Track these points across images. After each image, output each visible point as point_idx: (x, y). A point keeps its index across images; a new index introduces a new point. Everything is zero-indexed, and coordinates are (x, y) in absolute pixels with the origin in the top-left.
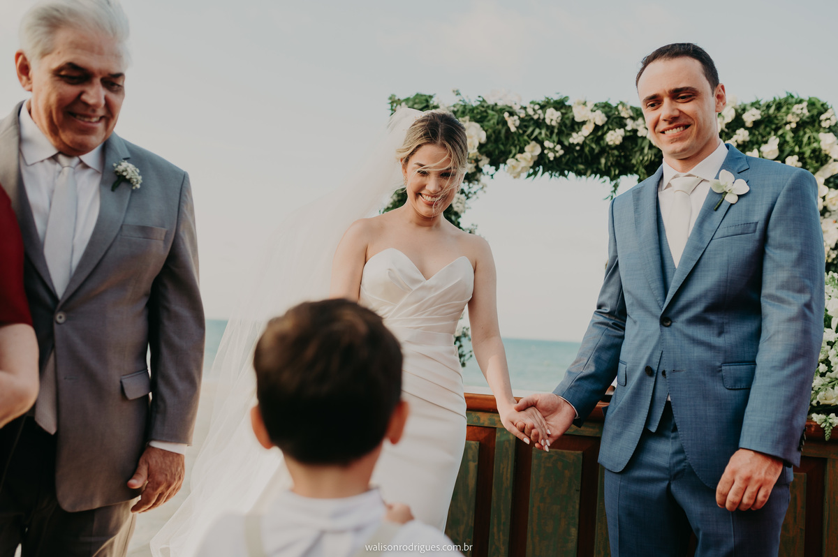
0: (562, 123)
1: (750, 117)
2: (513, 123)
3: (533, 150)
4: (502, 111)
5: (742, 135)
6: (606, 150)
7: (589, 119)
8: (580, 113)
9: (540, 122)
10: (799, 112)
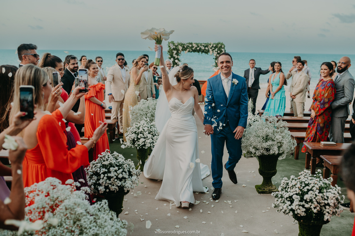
0: (192, 47)
1: (214, 46)
2: (185, 46)
3: (188, 50)
4: (183, 45)
5: (213, 48)
6: (197, 50)
7: (195, 46)
8: (194, 45)
9: (189, 46)
10: (220, 45)
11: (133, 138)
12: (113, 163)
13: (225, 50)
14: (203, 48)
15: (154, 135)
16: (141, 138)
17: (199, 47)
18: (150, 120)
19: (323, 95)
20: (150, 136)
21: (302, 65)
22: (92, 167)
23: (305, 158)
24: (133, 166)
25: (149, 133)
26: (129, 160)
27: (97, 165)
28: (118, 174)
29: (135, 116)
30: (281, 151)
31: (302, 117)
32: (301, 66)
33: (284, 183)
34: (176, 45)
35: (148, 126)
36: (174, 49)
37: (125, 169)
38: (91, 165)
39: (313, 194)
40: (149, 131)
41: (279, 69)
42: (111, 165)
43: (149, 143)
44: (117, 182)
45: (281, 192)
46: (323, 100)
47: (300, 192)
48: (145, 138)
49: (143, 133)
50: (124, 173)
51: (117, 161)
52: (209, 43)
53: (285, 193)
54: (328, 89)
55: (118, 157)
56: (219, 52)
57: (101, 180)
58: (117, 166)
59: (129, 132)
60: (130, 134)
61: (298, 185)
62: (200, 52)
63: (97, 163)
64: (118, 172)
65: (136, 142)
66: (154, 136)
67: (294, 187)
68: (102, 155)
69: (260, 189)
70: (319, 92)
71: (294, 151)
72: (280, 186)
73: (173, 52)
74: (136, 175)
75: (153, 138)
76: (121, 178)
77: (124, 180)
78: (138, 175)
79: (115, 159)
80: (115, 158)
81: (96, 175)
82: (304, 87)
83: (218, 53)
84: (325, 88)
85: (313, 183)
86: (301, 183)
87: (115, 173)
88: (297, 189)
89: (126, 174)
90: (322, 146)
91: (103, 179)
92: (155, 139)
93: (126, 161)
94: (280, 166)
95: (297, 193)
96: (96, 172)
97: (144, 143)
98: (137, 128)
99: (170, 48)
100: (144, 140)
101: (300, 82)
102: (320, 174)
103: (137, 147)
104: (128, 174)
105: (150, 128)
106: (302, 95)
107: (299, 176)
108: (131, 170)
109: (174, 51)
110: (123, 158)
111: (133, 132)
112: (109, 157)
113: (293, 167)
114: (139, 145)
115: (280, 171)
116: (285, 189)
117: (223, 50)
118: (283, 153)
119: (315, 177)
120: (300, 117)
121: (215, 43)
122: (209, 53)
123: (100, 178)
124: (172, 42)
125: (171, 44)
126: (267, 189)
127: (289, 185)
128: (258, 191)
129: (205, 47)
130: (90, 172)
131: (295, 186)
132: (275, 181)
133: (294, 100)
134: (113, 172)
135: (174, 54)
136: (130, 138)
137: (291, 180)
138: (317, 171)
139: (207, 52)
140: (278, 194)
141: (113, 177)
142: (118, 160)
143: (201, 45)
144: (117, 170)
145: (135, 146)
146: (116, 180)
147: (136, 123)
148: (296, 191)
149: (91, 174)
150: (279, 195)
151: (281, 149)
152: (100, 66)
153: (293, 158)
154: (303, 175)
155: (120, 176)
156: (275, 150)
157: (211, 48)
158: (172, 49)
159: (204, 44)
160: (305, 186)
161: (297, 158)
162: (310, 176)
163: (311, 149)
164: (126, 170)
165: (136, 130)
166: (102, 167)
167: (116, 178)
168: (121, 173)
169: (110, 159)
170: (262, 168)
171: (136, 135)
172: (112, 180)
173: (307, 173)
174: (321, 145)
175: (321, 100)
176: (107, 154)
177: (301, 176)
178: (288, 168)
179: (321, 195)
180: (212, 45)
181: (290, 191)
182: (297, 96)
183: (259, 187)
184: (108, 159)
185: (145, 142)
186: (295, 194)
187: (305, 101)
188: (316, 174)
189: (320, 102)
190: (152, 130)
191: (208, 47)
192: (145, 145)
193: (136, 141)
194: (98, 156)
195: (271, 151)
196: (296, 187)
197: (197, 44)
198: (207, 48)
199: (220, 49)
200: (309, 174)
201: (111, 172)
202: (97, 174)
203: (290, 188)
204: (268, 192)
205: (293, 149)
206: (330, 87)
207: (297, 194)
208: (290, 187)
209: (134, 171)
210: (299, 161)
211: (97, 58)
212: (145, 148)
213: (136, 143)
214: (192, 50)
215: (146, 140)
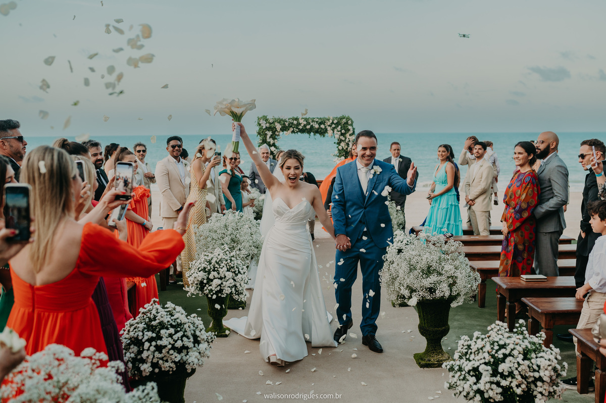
0: (297, 124)
1: (335, 121)
2: (287, 124)
3: (291, 129)
4: (284, 121)
5: (333, 126)
6: (307, 129)
7: (303, 122)
8: (301, 121)
9: (292, 123)
10: (344, 121)
11: (200, 280)
12: (165, 321)
13: (354, 129)
14: (317, 126)
15: (237, 272)
16: (214, 279)
17: (309, 124)
18: (230, 248)
19: (519, 197)
20: (229, 275)
21: (483, 149)
22: (129, 331)
23: (496, 305)
24: (202, 326)
25: (228, 270)
26: (193, 315)
27: (138, 326)
28: (176, 341)
29: (203, 242)
30: (454, 292)
31: (487, 236)
32: (480, 151)
33: (463, 345)
34: (271, 121)
35: (226, 258)
36: (268, 129)
37: (186, 331)
38: (127, 327)
39: (514, 361)
40: (228, 267)
41: (444, 157)
42: (162, 325)
43: (229, 287)
44: (172, 354)
45: (458, 361)
46: (518, 206)
47: (492, 360)
48: (221, 278)
49: (217, 270)
50: (185, 339)
51: (172, 318)
52: (327, 117)
53: (466, 363)
54: (526, 187)
55: (174, 311)
56: (343, 131)
57: (145, 352)
58: (172, 326)
59: (193, 269)
60: (196, 272)
61: (488, 348)
62: (312, 134)
63: (137, 323)
64: (174, 337)
65: (205, 286)
66: (237, 275)
67: (480, 351)
68: (145, 308)
69: (422, 359)
70: (513, 191)
71: (477, 291)
72: (456, 351)
73: (266, 134)
74: (206, 342)
75: (235, 278)
76: (181, 347)
77: (185, 351)
78: (210, 341)
79: (170, 314)
80: (168, 313)
81: (135, 345)
82: (488, 185)
83: (342, 134)
84: (521, 185)
85: (513, 342)
86: (492, 344)
87: (170, 338)
88: (486, 355)
89: (189, 340)
90: (524, 283)
91: (148, 350)
92: (238, 280)
93: (189, 317)
94: (455, 320)
95: (487, 361)
96: (137, 338)
97: (219, 287)
98: (207, 262)
99: (260, 127)
100: (219, 282)
101: (481, 177)
102: (523, 326)
103: (207, 295)
104: (192, 340)
105: (229, 261)
106: (485, 198)
107: (488, 332)
108: (198, 333)
109: (267, 132)
110: (184, 312)
111: (200, 270)
112: (159, 311)
113: (476, 321)
114: (211, 291)
115: (455, 328)
116: (466, 356)
117: (350, 127)
118: (458, 295)
119: (516, 332)
120: (484, 236)
121: (337, 118)
122: (326, 134)
123: (144, 350)
124: (264, 116)
125: (262, 120)
126: (434, 359)
127: (471, 349)
128: (419, 364)
129: (320, 124)
130: (126, 338)
131: (482, 350)
132: (447, 345)
133: (473, 207)
134: (165, 338)
135: (268, 137)
136: (196, 280)
137: (474, 339)
138: (519, 323)
139: (322, 132)
140: (453, 366)
141: (166, 346)
142: (173, 316)
143: (313, 121)
144: (174, 333)
145: (204, 294)
146: (171, 352)
147: (205, 253)
148: (484, 358)
149: (127, 342)
150: (455, 366)
151: (454, 288)
152: (142, 159)
153: (476, 306)
154: (495, 330)
155: (179, 344)
156: (443, 291)
157: (329, 126)
158: (264, 129)
159: (317, 120)
160: (500, 349)
161: (482, 305)
162: (507, 332)
163: (506, 289)
164: (189, 334)
165: (206, 266)
166: (146, 330)
167: (172, 348)
168: (180, 338)
169: (159, 314)
170: (425, 324)
171: (205, 274)
172: (164, 351)
173: (502, 326)
174: (522, 281)
175: (516, 205)
176: (155, 306)
177: (491, 331)
178: (468, 322)
179: (527, 362)
180: (331, 121)
181: (474, 359)
182: (476, 200)
183: (420, 356)
184: (157, 315)
185: (222, 285)
186: (483, 363)
187: (492, 209)
188: (517, 328)
189: (514, 208)
190: (234, 264)
191: (324, 124)
192: (221, 291)
193: (206, 284)
194: (140, 310)
195: (437, 292)
196: (485, 352)
197: (306, 120)
198: (322, 126)
199: (344, 127)
200: (505, 329)
201: (162, 337)
202: (137, 342)
203: (474, 353)
204: (437, 364)
205: (474, 287)
206: (530, 184)
207: (486, 364)
208: (473, 351)
209: (203, 335)
210: (486, 310)
211: (136, 146)
212: (222, 296)
213: (205, 288)
214: (299, 129)
215: (224, 283)
